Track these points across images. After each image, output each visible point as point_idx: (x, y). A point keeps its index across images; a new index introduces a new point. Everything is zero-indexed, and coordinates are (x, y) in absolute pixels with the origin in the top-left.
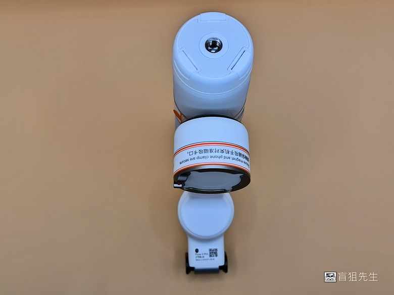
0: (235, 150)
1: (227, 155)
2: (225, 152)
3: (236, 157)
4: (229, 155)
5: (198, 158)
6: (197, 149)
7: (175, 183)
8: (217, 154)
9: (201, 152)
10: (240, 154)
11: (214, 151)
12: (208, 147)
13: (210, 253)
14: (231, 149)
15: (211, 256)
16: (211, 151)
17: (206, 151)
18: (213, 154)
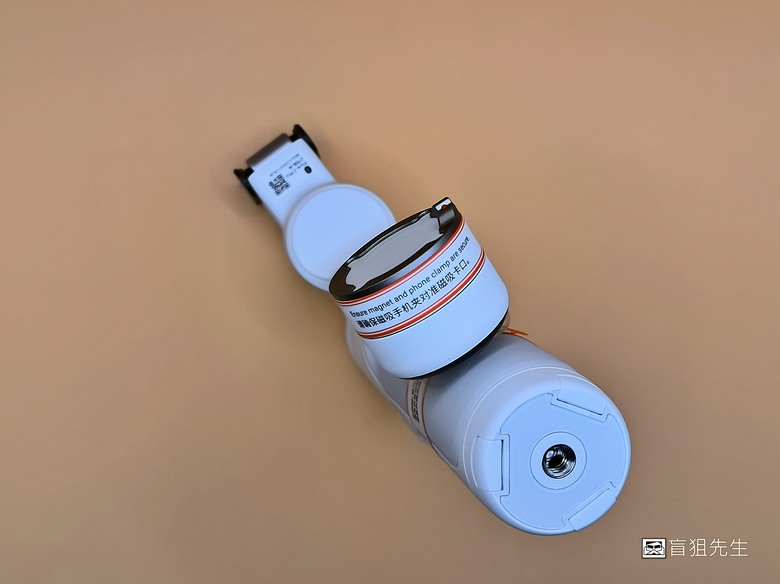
0: (397, 321)
1: (403, 302)
2: (411, 304)
3: (387, 309)
4: (399, 305)
5: (447, 264)
6: (459, 278)
7: (452, 203)
8: (421, 291)
9: (450, 277)
10: (381, 320)
11: (430, 293)
12: (443, 292)
13: (284, 181)
14: (405, 316)
15: (280, 177)
16: (434, 290)
17: (443, 284)
18: (427, 286)
